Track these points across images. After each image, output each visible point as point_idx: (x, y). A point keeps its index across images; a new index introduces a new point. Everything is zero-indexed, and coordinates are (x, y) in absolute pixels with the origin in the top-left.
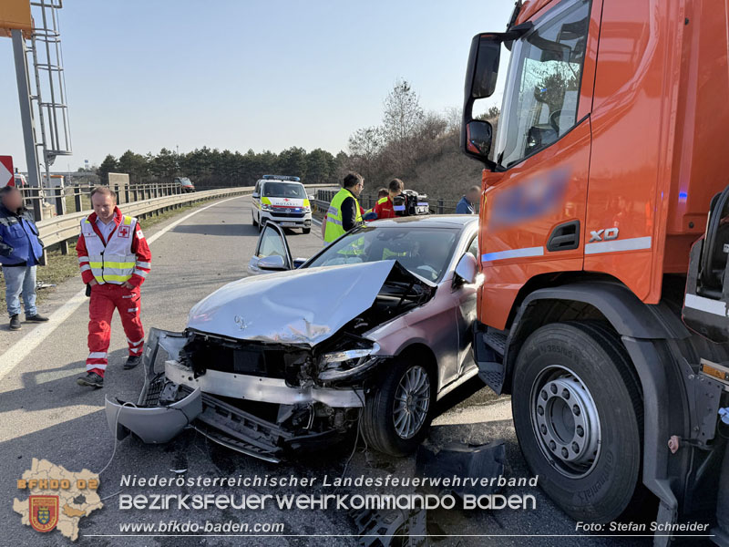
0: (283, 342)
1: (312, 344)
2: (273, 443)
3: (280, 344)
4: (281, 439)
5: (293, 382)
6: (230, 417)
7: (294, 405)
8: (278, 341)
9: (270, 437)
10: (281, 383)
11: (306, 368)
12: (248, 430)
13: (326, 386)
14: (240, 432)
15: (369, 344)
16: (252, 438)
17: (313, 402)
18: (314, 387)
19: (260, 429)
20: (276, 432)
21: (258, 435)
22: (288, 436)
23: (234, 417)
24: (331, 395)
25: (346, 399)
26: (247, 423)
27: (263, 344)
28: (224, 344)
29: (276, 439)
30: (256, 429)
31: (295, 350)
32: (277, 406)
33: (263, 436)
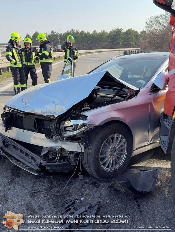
0: (43, 114)
1: (56, 116)
2: (37, 165)
3: (42, 115)
4: (41, 163)
5: (49, 136)
6: (19, 151)
7: (49, 148)
8: (41, 114)
9: (36, 162)
10: (43, 136)
11: (53, 128)
12: (27, 158)
13: (66, 140)
14: (23, 158)
15: (85, 118)
16: (27, 162)
17: (60, 147)
18: (60, 140)
19: (32, 158)
20: (39, 160)
21: (31, 160)
22: (44, 163)
23: (21, 151)
24: (67, 144)
25: (74, 147)
26: (27, 154)
27: (35, 115)
28: (18, 114)
29: (39, 164)
30: (30, 158)
31: (49, 119)
32: (41, 148)
33: (33, 161)
